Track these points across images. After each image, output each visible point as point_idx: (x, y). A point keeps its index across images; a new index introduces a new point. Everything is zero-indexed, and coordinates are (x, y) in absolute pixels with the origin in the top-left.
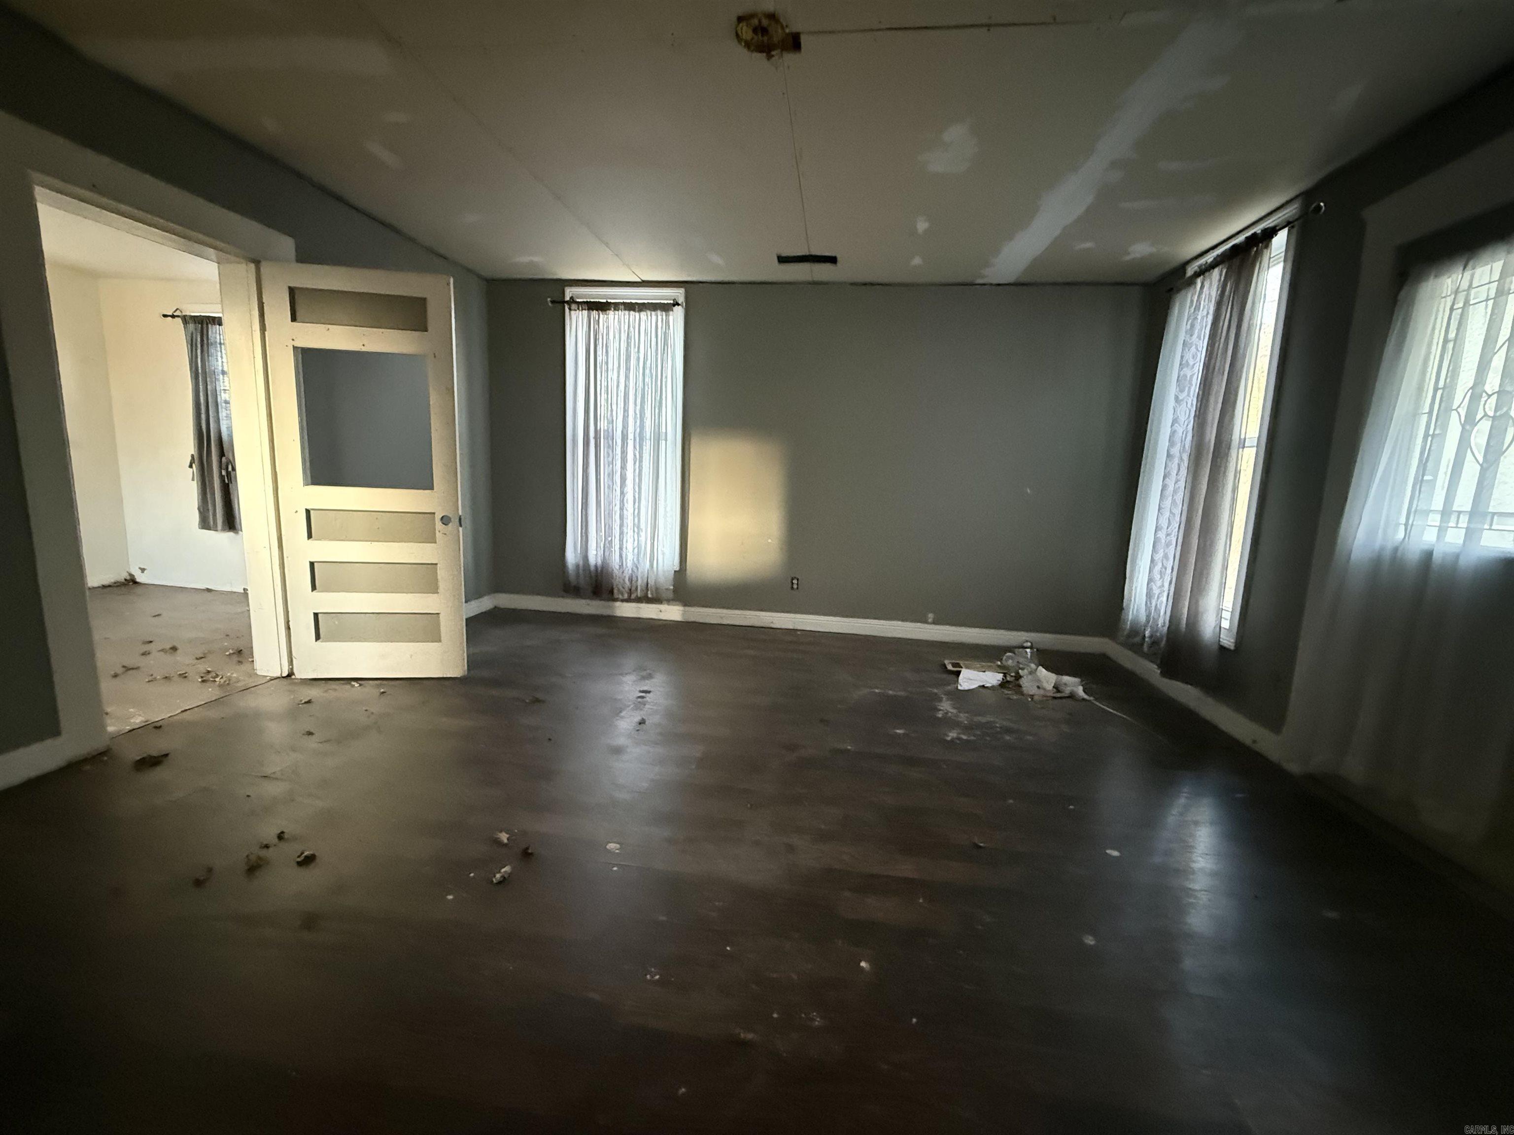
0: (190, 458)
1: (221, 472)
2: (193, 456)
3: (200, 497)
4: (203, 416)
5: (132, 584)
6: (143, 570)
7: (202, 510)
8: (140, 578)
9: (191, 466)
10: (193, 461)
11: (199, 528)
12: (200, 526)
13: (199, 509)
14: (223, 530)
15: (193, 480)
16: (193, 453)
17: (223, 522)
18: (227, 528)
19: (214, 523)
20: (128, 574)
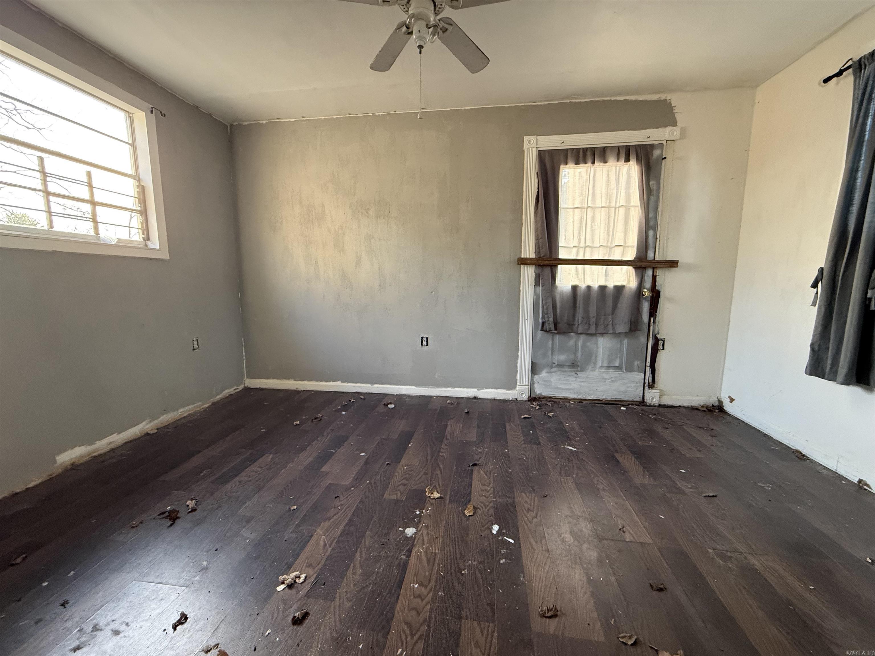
0: (815, 274)
1: (866, 293)
2: (821, 270)
3: (819, 329)
4: (855, 209)
5: (718, 412)
6: (732, 400)
7: (816, 348)
8: (728, 407)
9: (815, 285)
10: (820, 277)
11: (806, 373)
12: (808, 371)
13: (812, 345)
14: (847, 382)
15: (814, 304)
16: (823, 267)
17: (850, 370)
18: (854, 380)
19: (831, 369)
20: (717, 400)
